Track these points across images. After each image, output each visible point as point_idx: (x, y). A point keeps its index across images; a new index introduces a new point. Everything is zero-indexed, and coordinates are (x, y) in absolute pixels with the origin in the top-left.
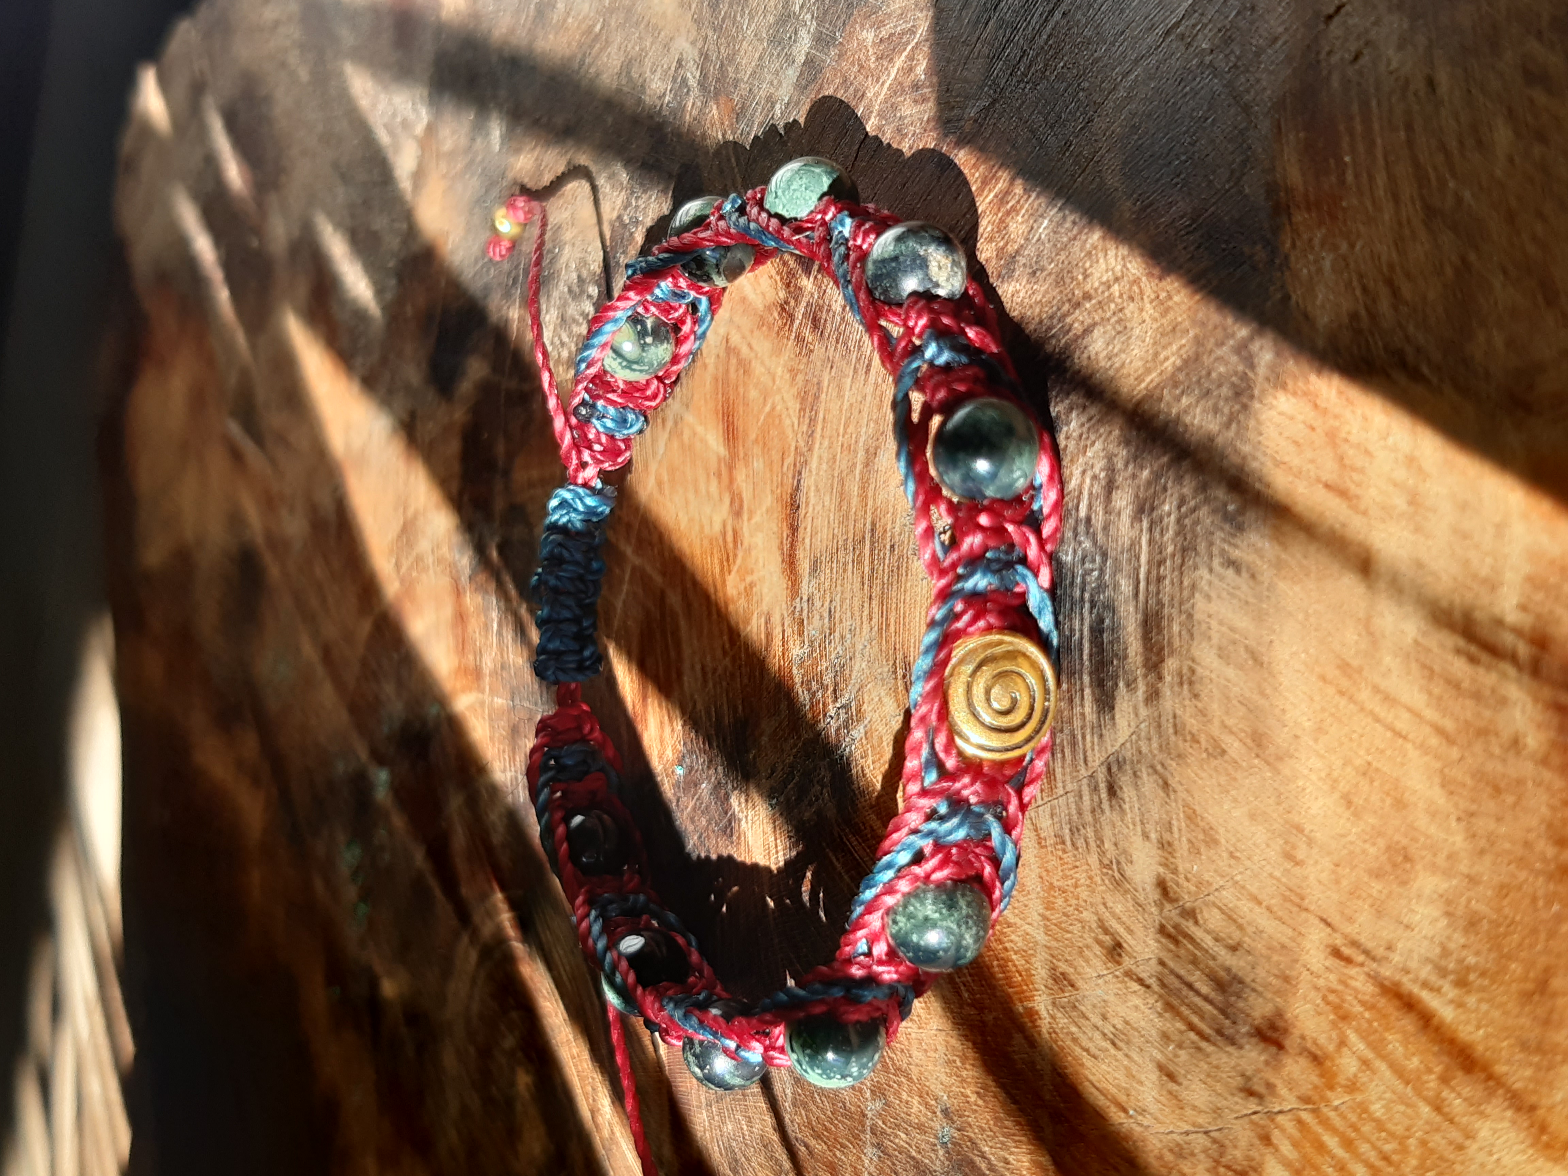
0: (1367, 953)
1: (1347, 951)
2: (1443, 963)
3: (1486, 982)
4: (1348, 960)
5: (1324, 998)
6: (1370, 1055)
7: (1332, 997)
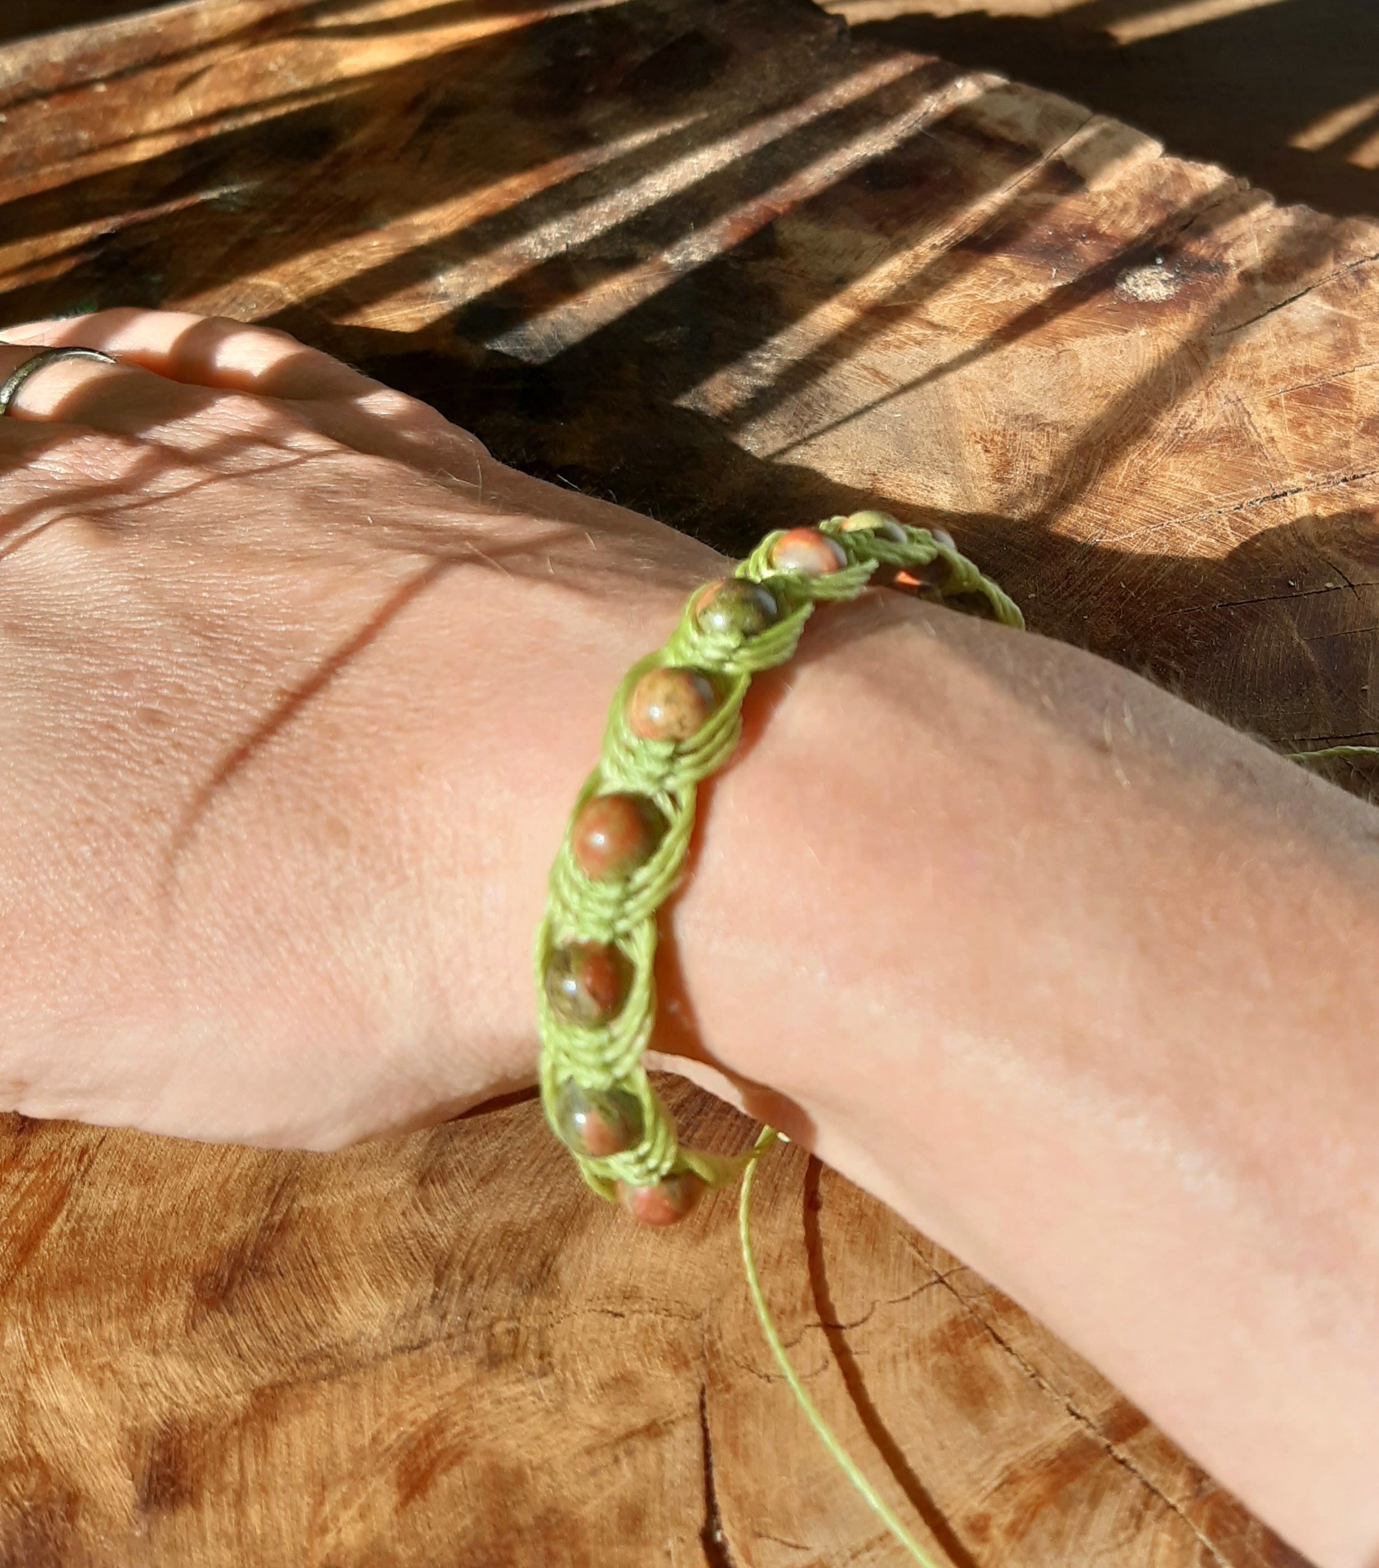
0: (86, 1171)
1: (86, 1159)
2: (85, 1218)
3: (75, 1248)
4: (80, 1161)
5: (54, 1151)
6: (23, 1189)
7: (56, 1157)
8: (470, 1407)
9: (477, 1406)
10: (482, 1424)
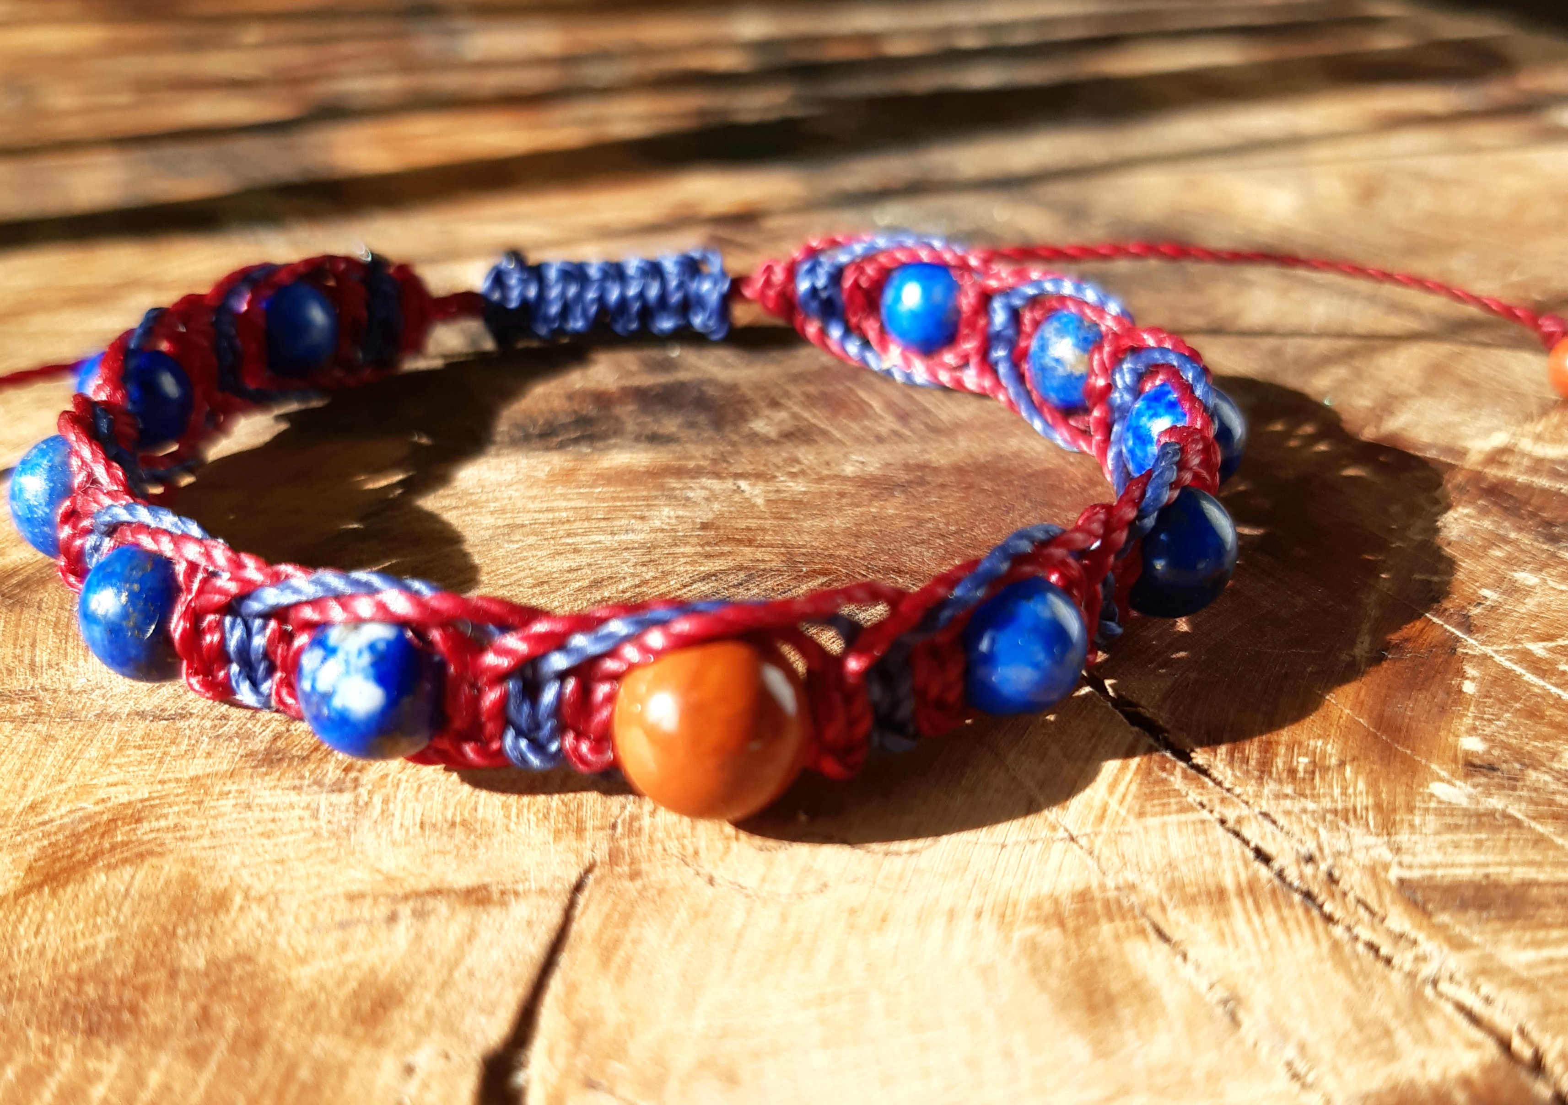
8: (201, 802)
9: (208, 802)
10: (203, 827)
